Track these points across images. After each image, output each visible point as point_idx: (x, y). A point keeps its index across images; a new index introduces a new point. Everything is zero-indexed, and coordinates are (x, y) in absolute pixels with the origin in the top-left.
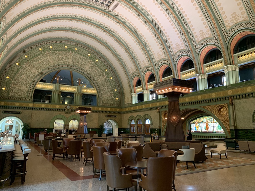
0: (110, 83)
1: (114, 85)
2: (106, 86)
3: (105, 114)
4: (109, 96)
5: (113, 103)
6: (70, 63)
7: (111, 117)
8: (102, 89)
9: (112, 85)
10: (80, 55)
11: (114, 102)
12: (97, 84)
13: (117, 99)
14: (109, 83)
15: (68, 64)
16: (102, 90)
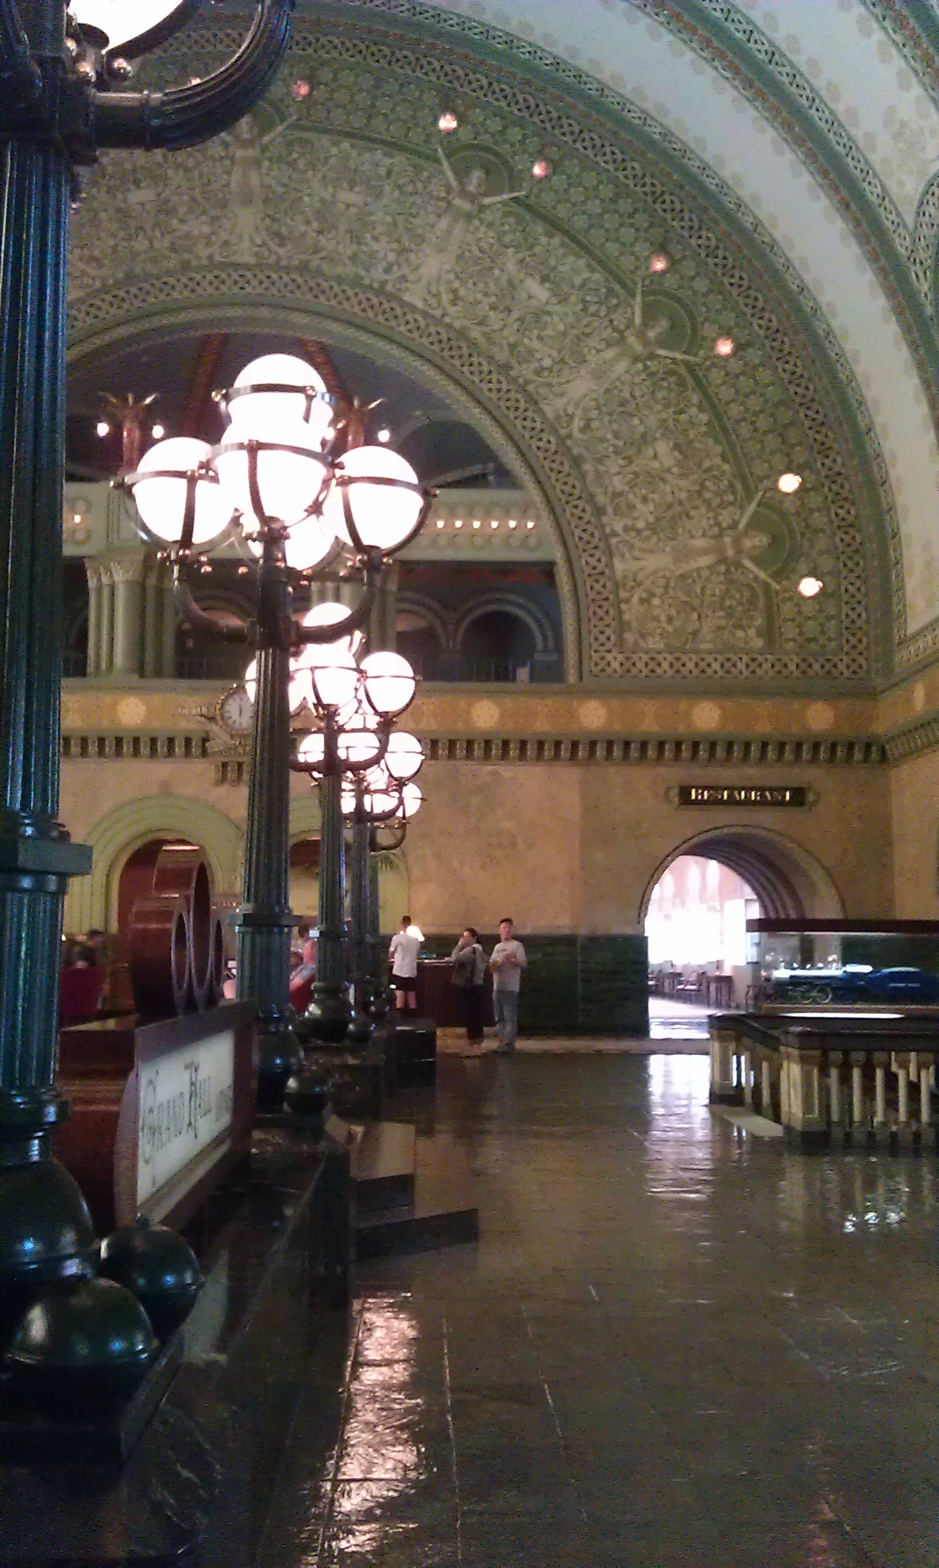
0: (710, 403)
1: (763, 423)
2: (663, 447)
3: (662, 770)
4: (704, 561)
5: (758, 643)
6: (246, 244)
7: (732, 802)
8: (618, 483)
9: (745, 430)
10: (346, 145)
11: (769, 633)
12: (554, 431)
13: (810, 587)
14: (701, 409)
15: (223, 266)
16: (617, 495)
